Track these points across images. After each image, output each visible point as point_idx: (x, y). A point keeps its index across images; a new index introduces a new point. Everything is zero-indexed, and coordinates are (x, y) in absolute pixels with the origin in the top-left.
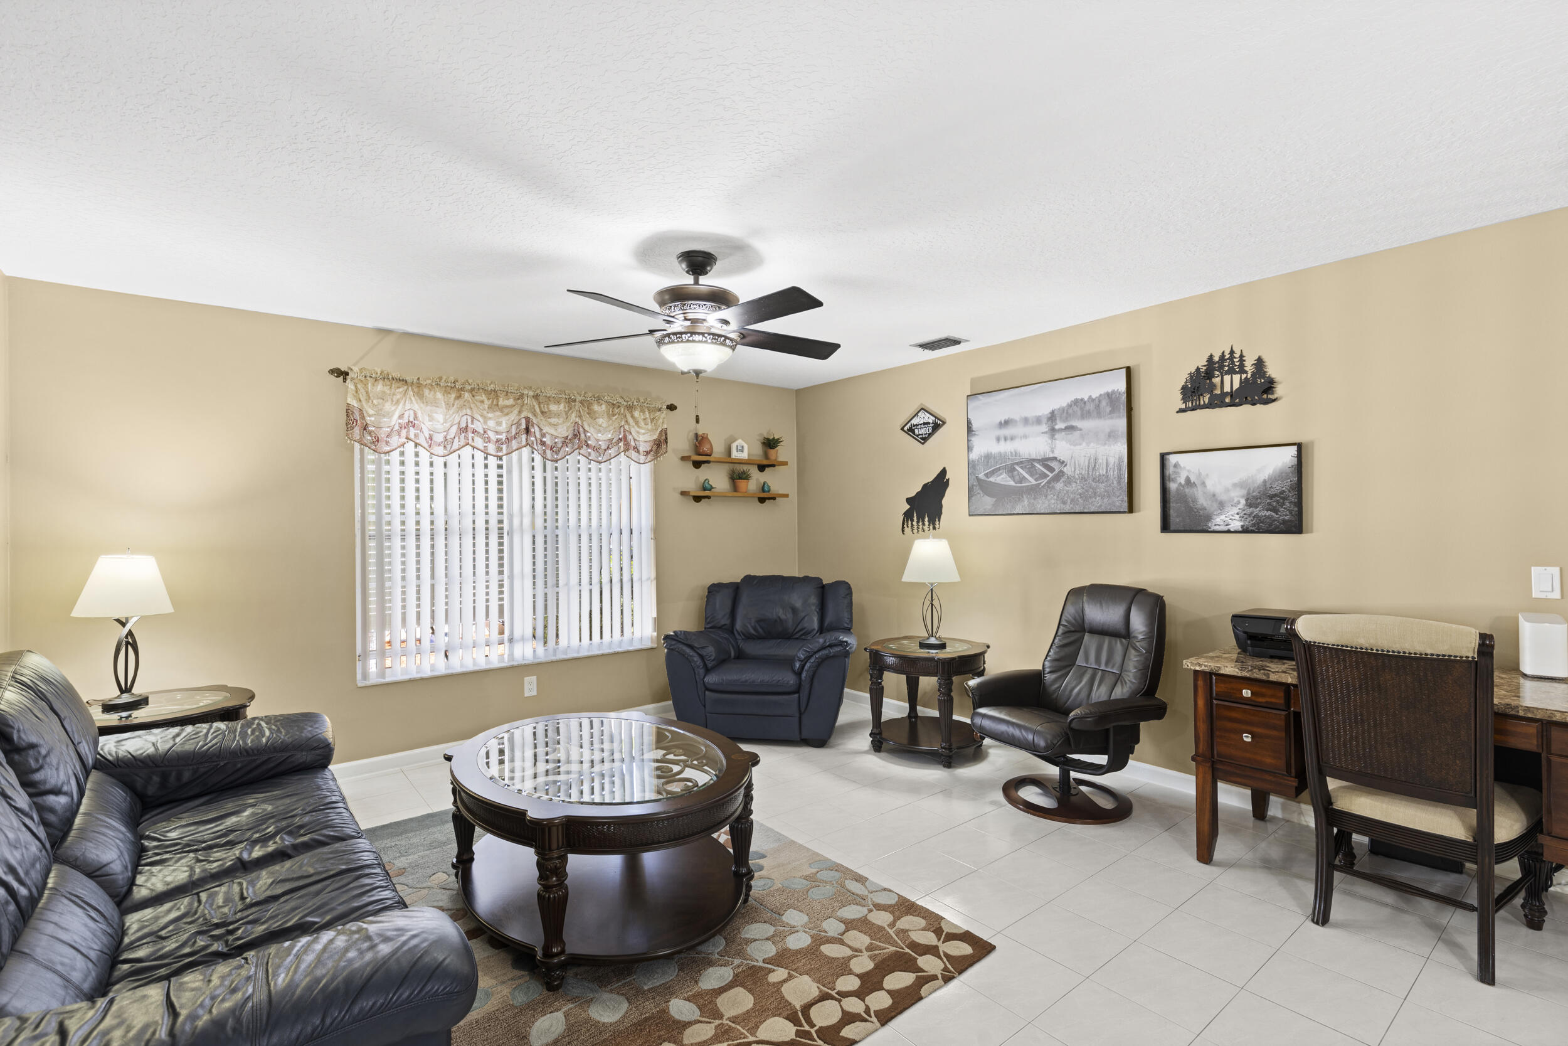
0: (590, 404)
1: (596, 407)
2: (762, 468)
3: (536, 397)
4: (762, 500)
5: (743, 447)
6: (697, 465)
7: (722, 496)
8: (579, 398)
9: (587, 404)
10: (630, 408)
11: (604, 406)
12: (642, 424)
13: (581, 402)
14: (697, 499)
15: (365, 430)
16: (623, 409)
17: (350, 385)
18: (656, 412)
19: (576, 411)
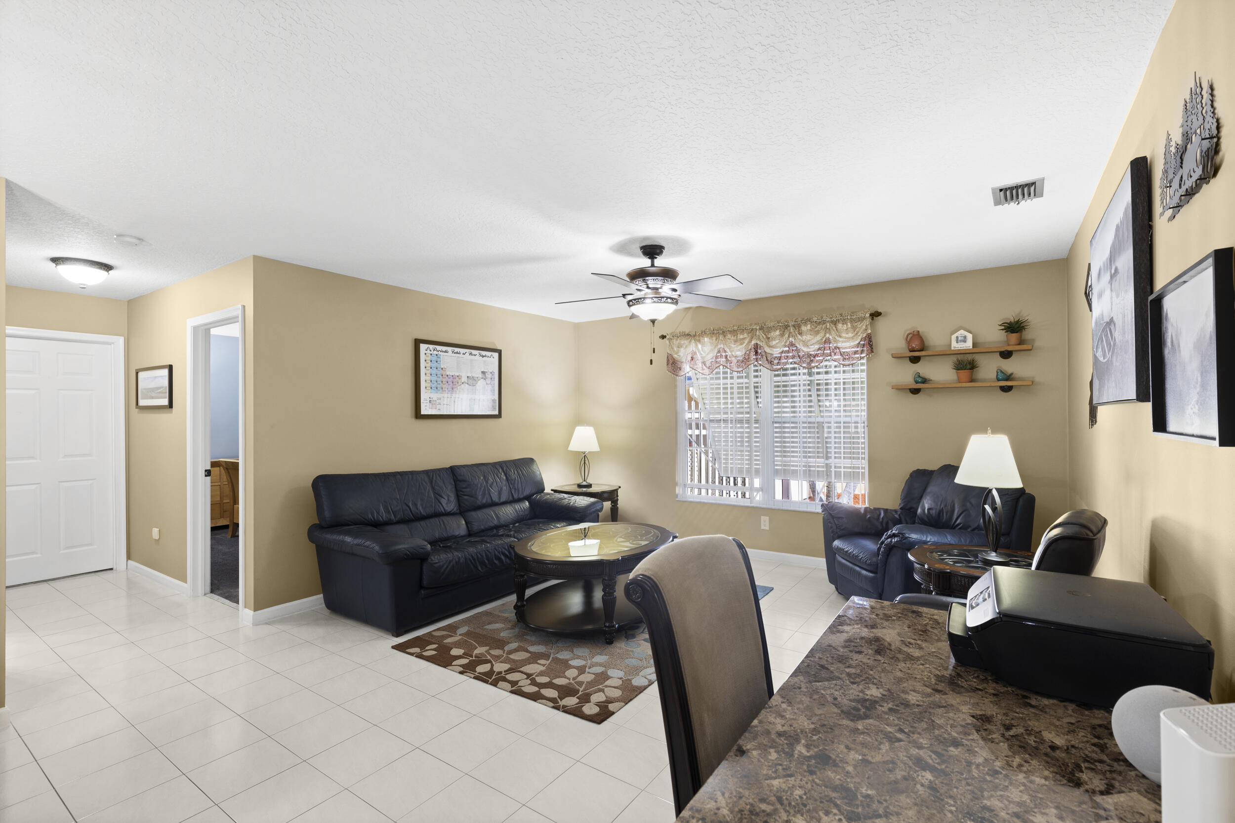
0: (799, 326)
1: (804, 328)
2: (1006, 355)
3: (761, 329)
4: (1006, 389)
5: (965, 337)
6: (915, 360)
7: (944, 389)
8: (791, 323)
9: (797, 327)
10: (835, 323)
11: (809, 327)
12: (844, 335)
13: (794, 326)
14: (915, 391)
15: (673, 365)
16: (828, 324)
17: (667, 342)
18: (859, 321)
19: (790, 333)
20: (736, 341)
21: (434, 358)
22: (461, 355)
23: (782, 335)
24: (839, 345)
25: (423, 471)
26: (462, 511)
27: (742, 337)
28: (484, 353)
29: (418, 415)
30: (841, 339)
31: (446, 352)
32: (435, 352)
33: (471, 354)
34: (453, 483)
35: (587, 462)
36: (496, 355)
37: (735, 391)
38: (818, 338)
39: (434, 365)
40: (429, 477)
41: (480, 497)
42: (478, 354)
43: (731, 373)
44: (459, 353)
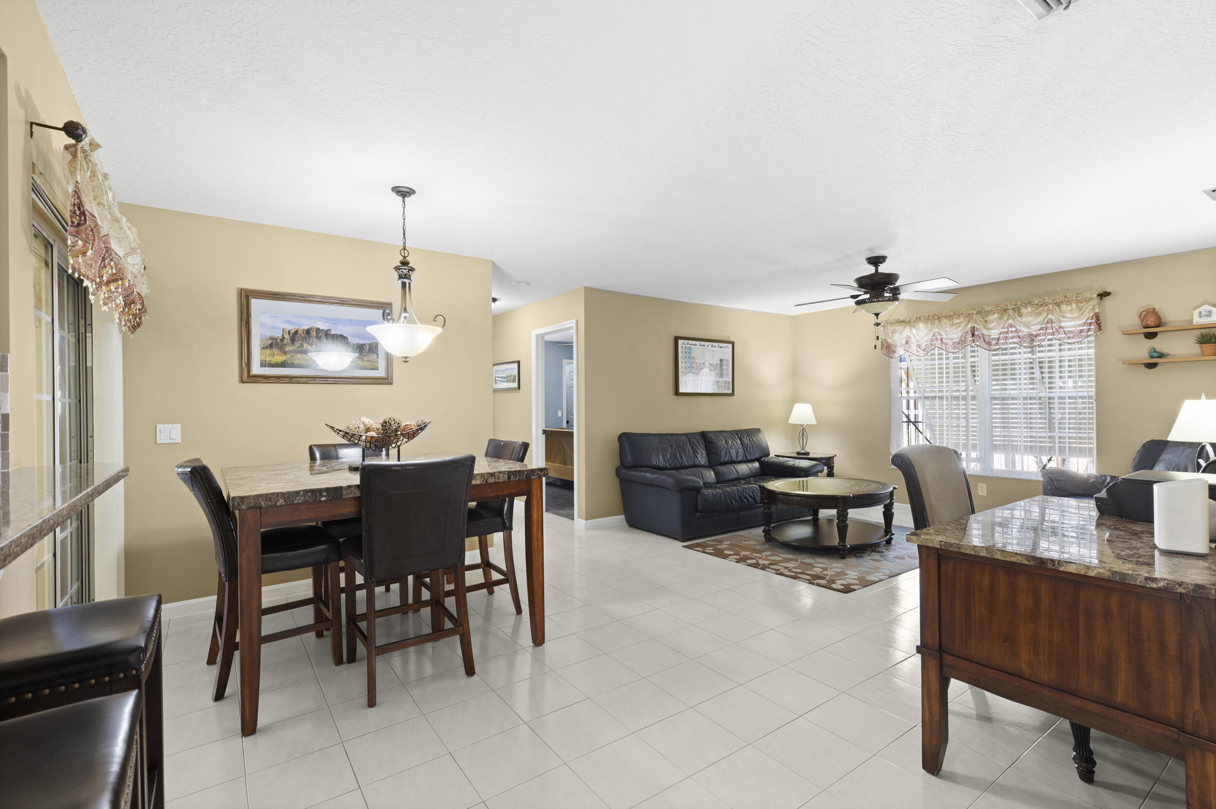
0: (1019, 309)
1: (1024, 311)
3: (979, 313)
5: (1210, 312)
6: (1151, 336)
7: (1185, 362)
8: (1010, 307)
9: (1017, 310)
10: (1058, 305)
11: (1029, 309)
12: (1068, 315)
13: (1013, 309)
14: (1151, 366)
15: (888, 349)
16: (1051, 306)
17: (882, 329)
18: (1086, 301)
19: (1009, 316)
20: (951, 325)
21: (688, 350)
22: (706, 347)
23: (1001, 318)
24: (1063, 324)
25: (683, 434)
26: (711, 466)
27: (958, 321)
28: (721, 345)
29: (677, 393)
30: (1064, 320)
31: (695, 345)
32: (688, 346)
33: (712, 346)
34: (704, 444)
35: (805, 433)
36: (730, 346)
37: (951, 370)
38: (1040, 319)
39: (688, 355)
40: (688, 438)
41: (723, 456)
42: (717, 346)
43: (946, 354)
44: (704, 346)
